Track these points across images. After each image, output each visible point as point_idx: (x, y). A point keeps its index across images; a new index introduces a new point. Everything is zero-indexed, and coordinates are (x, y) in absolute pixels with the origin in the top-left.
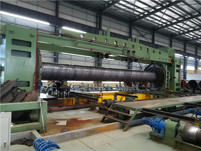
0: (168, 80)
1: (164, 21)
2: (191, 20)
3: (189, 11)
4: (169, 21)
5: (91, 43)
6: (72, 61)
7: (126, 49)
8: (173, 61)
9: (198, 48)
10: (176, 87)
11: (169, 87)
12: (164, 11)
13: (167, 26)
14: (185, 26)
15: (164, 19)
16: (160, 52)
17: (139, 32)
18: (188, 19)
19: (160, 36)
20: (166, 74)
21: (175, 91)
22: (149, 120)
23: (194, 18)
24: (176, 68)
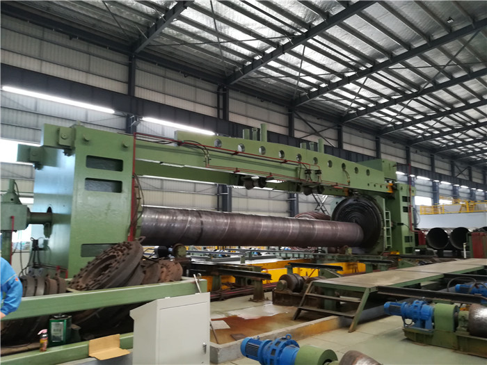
0: (388, 230)
1: (362, 101)
2: (419, 98)
3: (412, 80)
4: (372, 102)
5: (235, 157)
6: (165, 193)
7: (303, 167)
8: (395, 188)
9: (436, 157)
10: (405, 245)
11: (391, 246)
12: (361, 81)
13: (368, 110)
14: (406, 111)
15: (362, 97)
16: (368, 171)
17: (310, 126)
18: (411, 97)
19: (354, 131)
20: (383, 217)
21: (404, 253)
22: (400, 305)
23: (424, 94)
24: (403, 204)
